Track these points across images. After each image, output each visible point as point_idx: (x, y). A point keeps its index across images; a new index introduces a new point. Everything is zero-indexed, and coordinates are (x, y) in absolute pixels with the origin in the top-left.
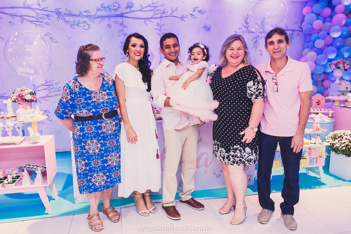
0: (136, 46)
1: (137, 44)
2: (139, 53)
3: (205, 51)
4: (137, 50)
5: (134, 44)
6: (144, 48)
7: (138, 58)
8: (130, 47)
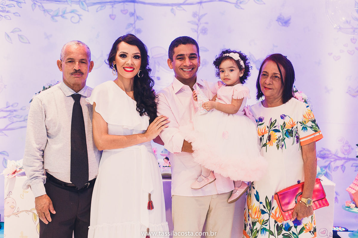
0: (126, 57)
1: (127, 54)
2: (131, 68)
3: (242, 63)
4: (127, 63)
5: (123, 53)
6: (140, 59)
7: (130, 75)
8: (118, 57)
